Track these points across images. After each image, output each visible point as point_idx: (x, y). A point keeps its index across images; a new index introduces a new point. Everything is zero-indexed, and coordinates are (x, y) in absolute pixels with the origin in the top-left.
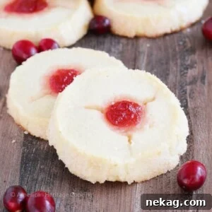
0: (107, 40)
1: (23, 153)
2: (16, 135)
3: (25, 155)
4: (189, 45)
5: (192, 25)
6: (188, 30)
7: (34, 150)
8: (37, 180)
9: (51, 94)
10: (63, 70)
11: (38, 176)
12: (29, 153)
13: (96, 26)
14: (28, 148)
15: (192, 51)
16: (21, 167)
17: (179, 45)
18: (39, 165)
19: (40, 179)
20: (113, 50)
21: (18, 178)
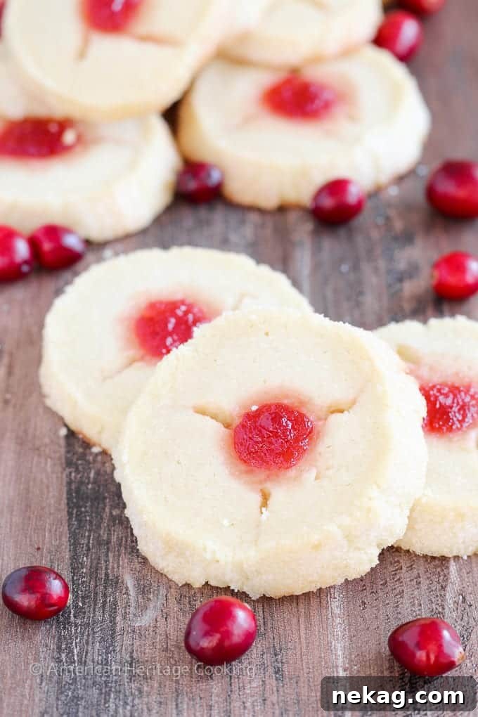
0: (218, 216)
1: (69, 483)
2: (47, 440)
3: (73, 487)
4: (398, 225)
5: (400, 179)
6: (393, 191)
7: (92, 475)
8: (108, 542)
9: (142, 359)
10: (161, 303)
11: (109, 534)
12: (81, 483)
13: (192, 185)
14: (77, 471)
15: (407, 238)
16: (70, 514)
17: (377, 226)
18: (107, 510)
19: (114, 539)
20: (234, 238)
21: (65, 540)
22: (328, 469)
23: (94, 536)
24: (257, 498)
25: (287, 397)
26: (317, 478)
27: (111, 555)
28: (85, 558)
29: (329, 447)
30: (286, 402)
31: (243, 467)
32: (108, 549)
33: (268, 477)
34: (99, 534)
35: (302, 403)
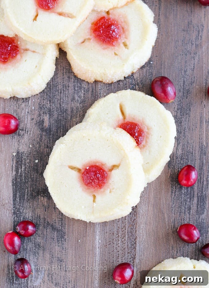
22: (113, 189)
23: (22, 247)
24: (91, 198)
25: (97, 162)
26: (110, 192)
27: (27, 255)
28: (19, 256)
29: (113, 181)
30: (97, 164)
31: (86, 187)
32: (26, 252)
33: (95, 191)
34: (24, 246)
35: (103, 165)
